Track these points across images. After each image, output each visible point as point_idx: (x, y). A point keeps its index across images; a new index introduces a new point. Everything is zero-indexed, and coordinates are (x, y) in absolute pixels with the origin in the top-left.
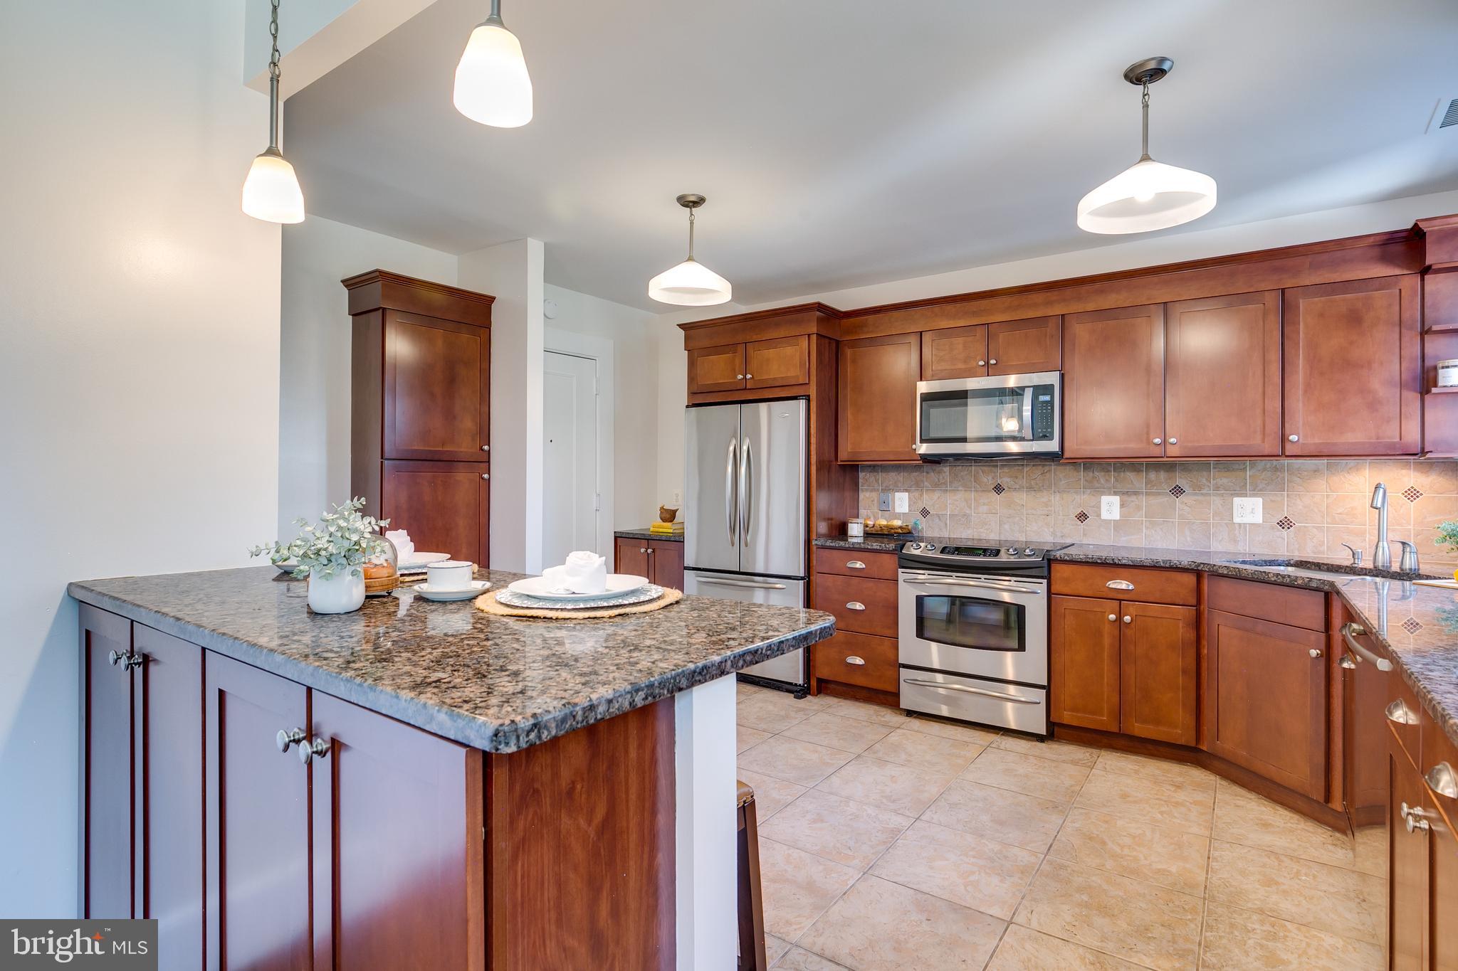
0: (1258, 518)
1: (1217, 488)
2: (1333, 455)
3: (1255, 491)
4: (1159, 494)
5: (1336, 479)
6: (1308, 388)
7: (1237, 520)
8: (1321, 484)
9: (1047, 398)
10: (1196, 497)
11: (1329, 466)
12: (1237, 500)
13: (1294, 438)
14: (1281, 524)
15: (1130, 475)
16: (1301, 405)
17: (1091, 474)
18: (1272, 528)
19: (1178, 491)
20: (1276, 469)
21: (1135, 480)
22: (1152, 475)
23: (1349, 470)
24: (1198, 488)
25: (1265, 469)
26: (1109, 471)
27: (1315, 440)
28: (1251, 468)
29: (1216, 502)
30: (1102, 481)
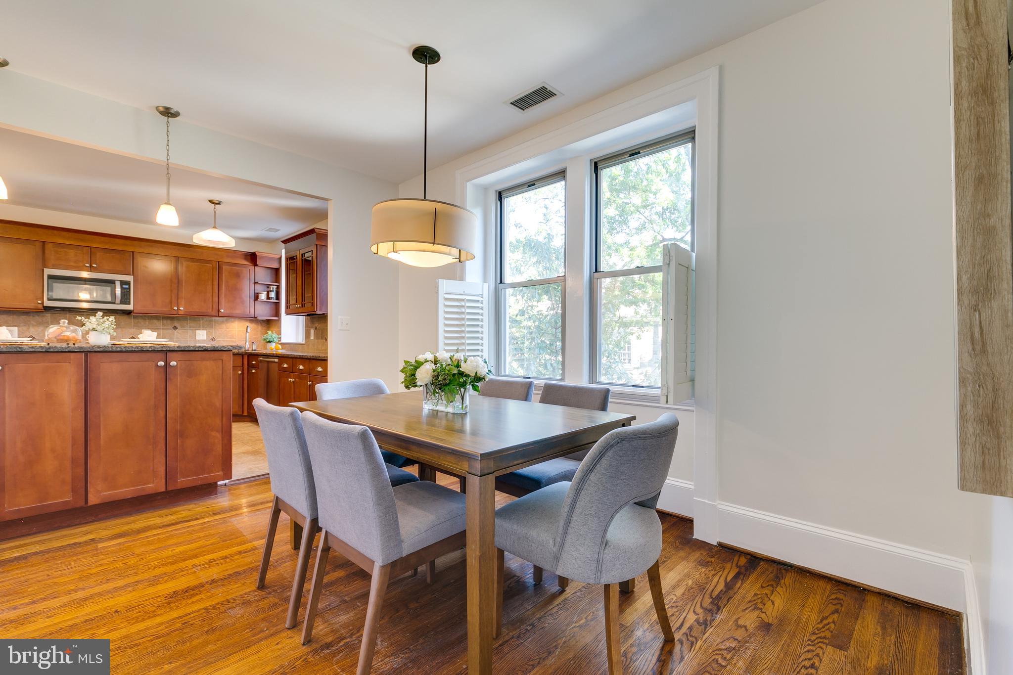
0: (205, 338)
1: (190, 327)
2: (230, 317)
3: (204, 328)
4: (168, 329)
5: (228, 325)
6: (225, 296)
7: (197, 338)
8: (224, 326)
9: (127, 287)
10: (183, 330)
11: (226, 320)
12: (198, 332)
13: (222, 311)
14: (212, 340)
15: (155, 321)
16: (223, 300)
17: (137, 320)
18: (209, 341)
19: (175, 328)
20: (210, 321)
21: (159, 324)
22: (165, 322)
23: (232, 322)
24: (183, 327)
25: (207, 321)
26: (146, 319)
27: (228, 312)
28: (202, 320)
29: (190, 332)
30: (142, 323)
